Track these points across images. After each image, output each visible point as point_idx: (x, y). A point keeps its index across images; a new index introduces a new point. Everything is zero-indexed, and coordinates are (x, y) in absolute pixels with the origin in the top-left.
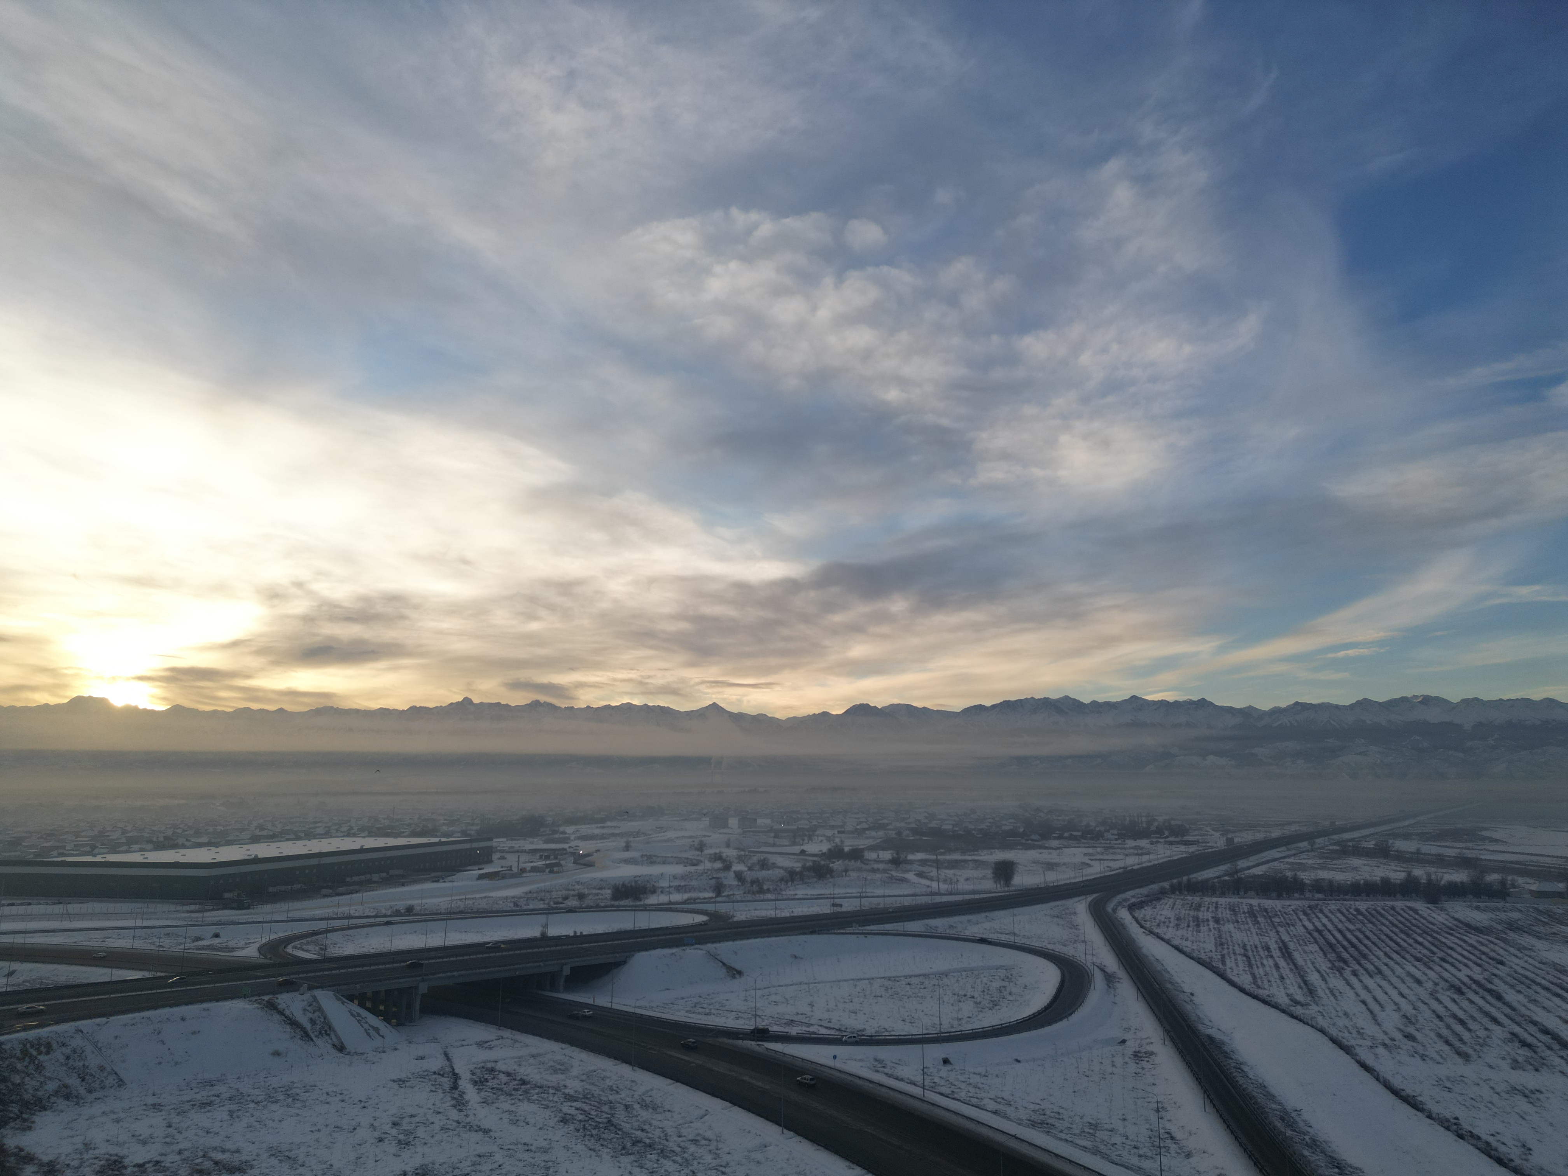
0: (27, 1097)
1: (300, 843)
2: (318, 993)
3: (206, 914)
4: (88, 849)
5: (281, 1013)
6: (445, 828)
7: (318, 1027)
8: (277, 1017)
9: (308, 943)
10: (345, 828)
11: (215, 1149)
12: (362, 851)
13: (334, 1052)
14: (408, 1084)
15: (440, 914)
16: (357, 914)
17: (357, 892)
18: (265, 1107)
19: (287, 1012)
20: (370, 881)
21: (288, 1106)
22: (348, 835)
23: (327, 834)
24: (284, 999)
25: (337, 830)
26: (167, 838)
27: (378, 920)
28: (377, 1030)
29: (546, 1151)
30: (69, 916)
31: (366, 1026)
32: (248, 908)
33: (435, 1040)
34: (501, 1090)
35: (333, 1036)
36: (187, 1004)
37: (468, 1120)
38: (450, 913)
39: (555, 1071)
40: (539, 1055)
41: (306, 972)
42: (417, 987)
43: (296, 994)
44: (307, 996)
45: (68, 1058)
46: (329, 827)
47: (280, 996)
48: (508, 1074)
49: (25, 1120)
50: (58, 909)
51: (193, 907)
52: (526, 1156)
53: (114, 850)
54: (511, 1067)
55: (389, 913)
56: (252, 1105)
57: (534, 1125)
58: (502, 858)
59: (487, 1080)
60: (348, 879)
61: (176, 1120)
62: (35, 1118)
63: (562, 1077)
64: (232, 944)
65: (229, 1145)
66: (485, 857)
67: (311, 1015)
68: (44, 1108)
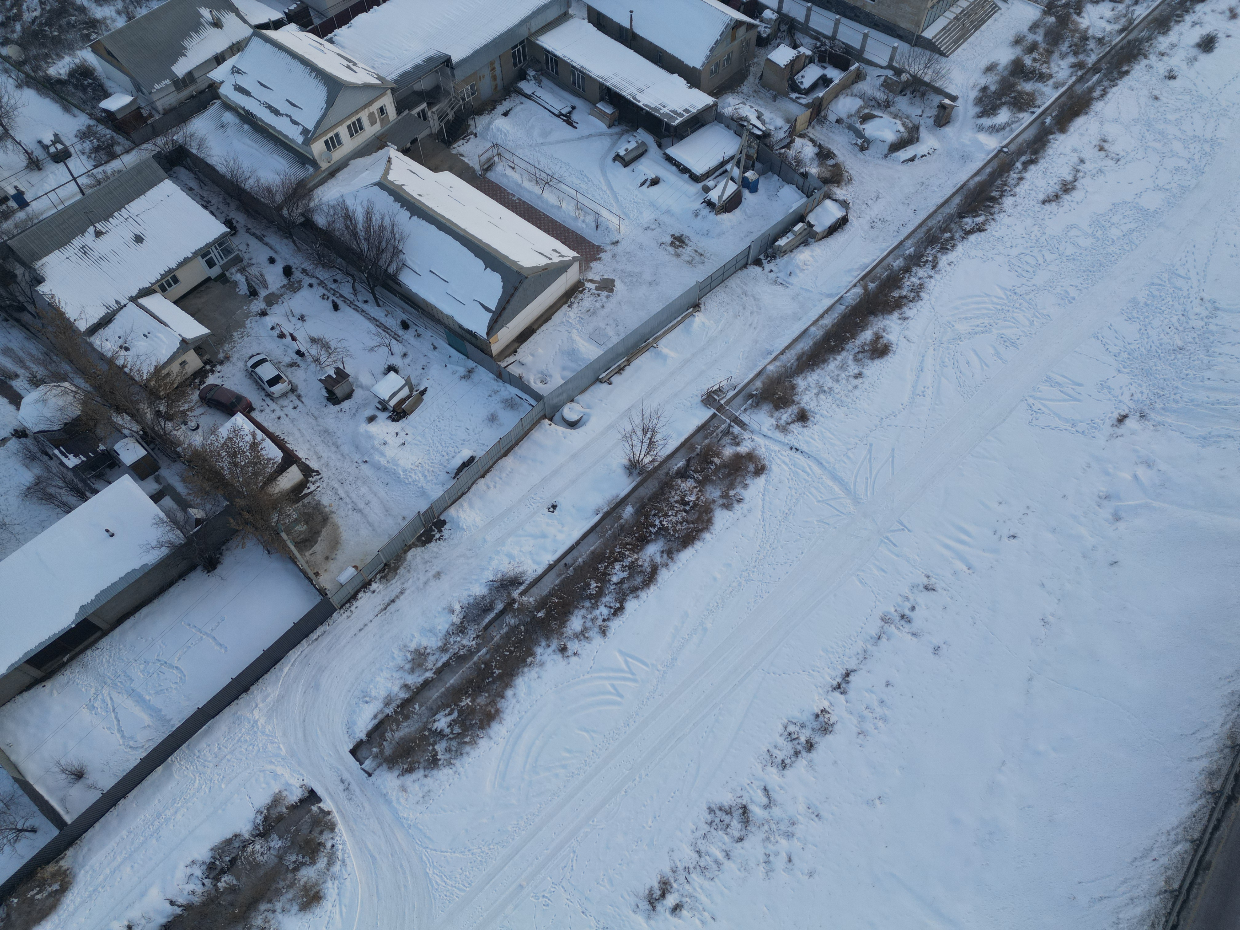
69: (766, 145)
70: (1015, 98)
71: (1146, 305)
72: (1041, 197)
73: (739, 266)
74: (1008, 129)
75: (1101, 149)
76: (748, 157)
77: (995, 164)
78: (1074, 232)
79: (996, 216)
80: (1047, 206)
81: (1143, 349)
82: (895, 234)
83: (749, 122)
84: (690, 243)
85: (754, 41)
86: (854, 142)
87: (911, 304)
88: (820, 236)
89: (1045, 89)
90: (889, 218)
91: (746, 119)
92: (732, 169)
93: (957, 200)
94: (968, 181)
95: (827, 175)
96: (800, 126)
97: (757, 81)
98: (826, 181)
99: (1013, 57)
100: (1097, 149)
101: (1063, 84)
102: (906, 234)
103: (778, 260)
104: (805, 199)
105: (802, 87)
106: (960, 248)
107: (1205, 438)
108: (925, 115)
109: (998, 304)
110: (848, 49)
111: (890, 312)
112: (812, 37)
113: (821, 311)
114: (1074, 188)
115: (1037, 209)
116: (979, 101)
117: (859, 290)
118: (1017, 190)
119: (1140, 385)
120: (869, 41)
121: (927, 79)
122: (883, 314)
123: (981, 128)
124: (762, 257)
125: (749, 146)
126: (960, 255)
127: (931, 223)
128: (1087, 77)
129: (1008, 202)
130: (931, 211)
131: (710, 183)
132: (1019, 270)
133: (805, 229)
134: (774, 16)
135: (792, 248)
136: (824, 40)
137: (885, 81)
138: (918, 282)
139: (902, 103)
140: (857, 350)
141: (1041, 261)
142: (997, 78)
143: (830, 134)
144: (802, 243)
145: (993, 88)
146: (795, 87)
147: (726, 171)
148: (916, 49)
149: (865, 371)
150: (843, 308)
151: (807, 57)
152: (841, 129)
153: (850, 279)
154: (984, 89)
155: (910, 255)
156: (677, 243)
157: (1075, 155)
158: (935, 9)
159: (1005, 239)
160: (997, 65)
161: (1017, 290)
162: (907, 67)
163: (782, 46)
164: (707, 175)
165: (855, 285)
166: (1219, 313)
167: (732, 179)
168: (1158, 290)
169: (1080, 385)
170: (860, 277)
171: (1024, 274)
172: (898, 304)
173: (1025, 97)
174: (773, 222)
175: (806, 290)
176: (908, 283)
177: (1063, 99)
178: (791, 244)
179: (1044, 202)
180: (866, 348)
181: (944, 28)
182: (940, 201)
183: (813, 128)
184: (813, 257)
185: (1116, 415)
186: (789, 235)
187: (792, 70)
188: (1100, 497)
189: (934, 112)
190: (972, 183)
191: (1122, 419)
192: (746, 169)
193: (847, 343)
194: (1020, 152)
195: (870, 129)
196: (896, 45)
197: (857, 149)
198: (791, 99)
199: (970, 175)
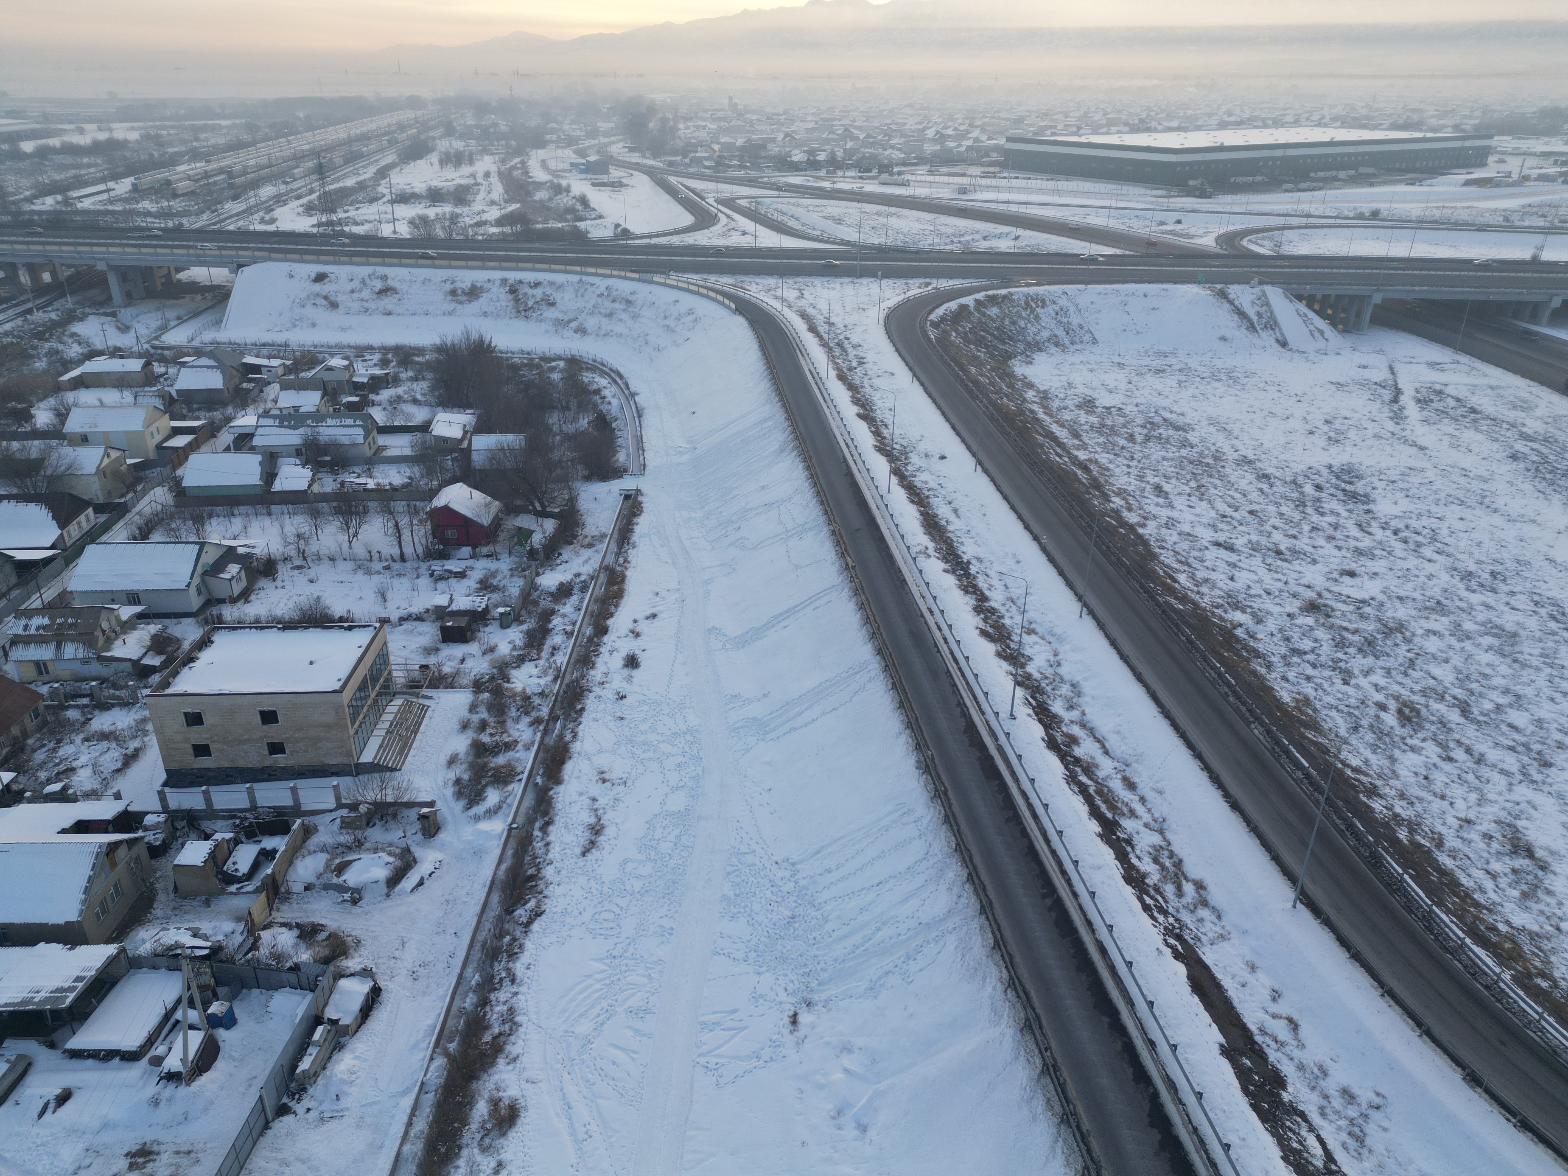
0: (1029, 339)
1: (1267, 132)
2: (1268, 289)
3: (1172, 200)
4: (1075, 129)
5: (1231, 302)
6: (1434, 122)
7: (1264, 321)
8: (1226, 306)
9: (1263, 238)
10: (1316, 117)
11: (1164, 408)
12: (1332, 144)
13: (1277, 346)
14: (1346, 388)
15: (1410, 221)
16: (1317, 213)
17: (1320, 189)
18: (1209, 383)
19: (1237, 303)
20: (1335, 179)
21: (1229, 386)
22: (1319, 125)
23: (1296, 123)
24: (1234, 290)
25: (1307, 119)
26: (1141, 121)
27: (1339, 221)
28: (1321, 332)
29: (1485, 481)
30: (1058, 192)
31: (1312, 327)
32: (1210, 197)
33: (1381, 352)
34: (1446, 413)
35: (1277, 331)
36: (1149, 282)
37: (1404, 434)
38: (1422, 222)
39: (1515, 408)
40: (1498, 387)
41: (1259, 267)
42: (1370, 297)
43: (1247, 286)
44: (1257, 290)
45: (1057, 314)
46: (1299, 115)
47: (1231, 287)
48: (1458, 400)
49: (1028, 356)
50: (1050, 184)
51: (1160, 192)
52: (1462, 481)
53: (1096, 132)
54: (1463, 393)
55: (1351, 215)
56: (1198, 379)
57: (1478, 454)
58: (1501, 161)
59: (1432, 401)
60: (1312, 175)
61: (1135, 379)
62: (1034, 356)
63: (1523, 414)
64: (1192, 231)
65: (1175, 408)
66: (1479, 158)
67: (1258, 308)
68: (1040, 350)
69: (221, 961)
70: (493, 775)
71: (737, 895)
72: (578, 851)
73: (255, 1133)
74: (505, 806)
75: (604, 781)
76: (202, 988)
77: (512, 843)
78: (630, 867)
79: (546, 893)
80: (589, 856)
81: (763, 939)
82: (447, 971)
83: (182, 947)
84: (162, 1148)
85: (145, 854)
86: (341, 899)
87: (512, 1038)
88: (354, 1028)
89: (518, 755)
90: (431, 958)
91: (178, 946)
92: (185, 1015)
93: (495, 898)
94: (495, 873)
95: (326, 952)
96: (259, 917)
97: (172, 896)
98: (327, 961)
99: (469, 742)
100: (600, 782)
101: (533, 743)
102: (460, 964)
103: (311, 1091)
104: (310, 996)
105: (240, 874)
106: (529, 945)
107: (871, 989)
108: (408, 834)
109: (605, 979)
110: (279, 811)
111: (493, 1063)
112: (224, 818)
113: (405, 1119)
114: (603, 827)
115: (581, 864)
116: (459, 795)
117: (440, 1061)
118: (550, 856)
119: (786, 975)
120: (301, 793)
121: (390, 799)
122: (485, 1071)
123: (477, 818)
124: (285, 1100)
125: (198, 975)
126: (534, 952)
127: (481, 937)
128: (550, 727)
129: (549, 872)
130: (474, 924)
131: (159, 1049)
132: (602, 932)
133: (329, 1031)
134: (162, 818)
135: (323, 1064)
136: (242, 815)
137: (342, 822)
138: (505, 1008)
139: (376, 834)
140: (478, 1136)
141: (617, 911)
142: (464, 766)
143: (305, 906)
144: (334, 1049)
145: (466, 777)
146: (230, 879)
147: (178, 1022)
148: (361, 777)
149: (505, 1156)
150: (431, 1096)
151: (230, 839)
152: (316, 895)
153: (421, 1055)
154: (458, 781)
155: (478, 984)
156: (140, 1160)
157: (584, 797)
158: (360, 734)
159: (570, 909)
160: (457, 755)
161: (615, 953)
162: (360, 798)
163: (188, 845)
164: (150, 1042)
165: (432, 1059)
166: (798, 867)
167: (192, 1027)
168: (737, 876)
169: (735, 1011)
170: (432, 1045)
171: (610, 932)
172: (497, 1048)
173: (504, 770)
174: (279, 1048)
175: (370, 1104)
176: (495, 1016)
177: (541, 755)
178: (318, 1060)
179: (584, 854)
180: (489, 1126)
181: (381, 746)
182: (478, 909)
183: (278, 910)
184: (357, 1058)
185: (787, 1020)
186: (310, 1050)
187: (215, 863)
188: (833, 1118)
189: (417, 826)
190: (501, 874)
191: (794, 1020)
192: (206, 1004)
193: (461, 1136)
194: (531, 821)
195: (352, 877)
196: (335, 783)
197: (348, 905)
198: (232, 893)
199: (493, 867)
